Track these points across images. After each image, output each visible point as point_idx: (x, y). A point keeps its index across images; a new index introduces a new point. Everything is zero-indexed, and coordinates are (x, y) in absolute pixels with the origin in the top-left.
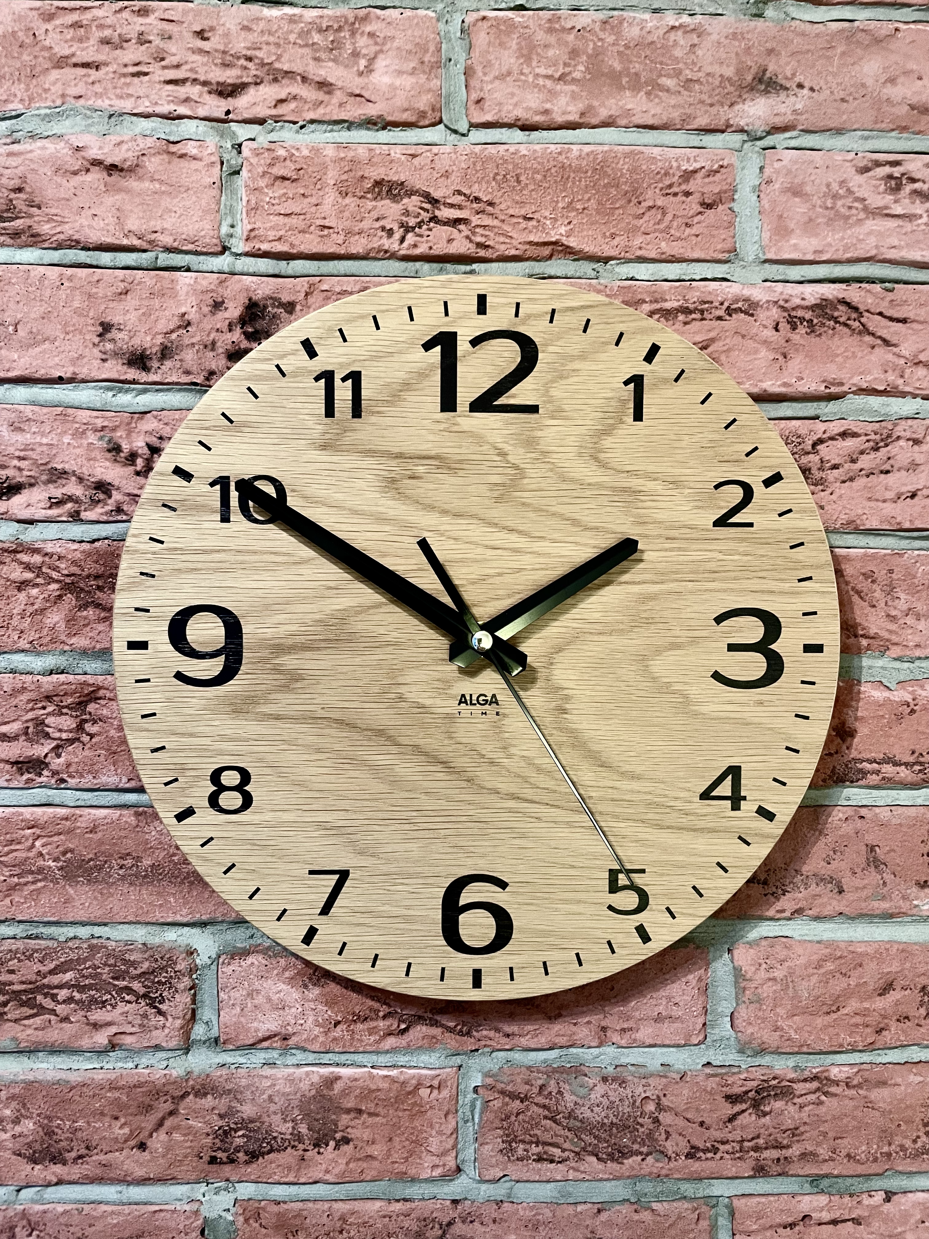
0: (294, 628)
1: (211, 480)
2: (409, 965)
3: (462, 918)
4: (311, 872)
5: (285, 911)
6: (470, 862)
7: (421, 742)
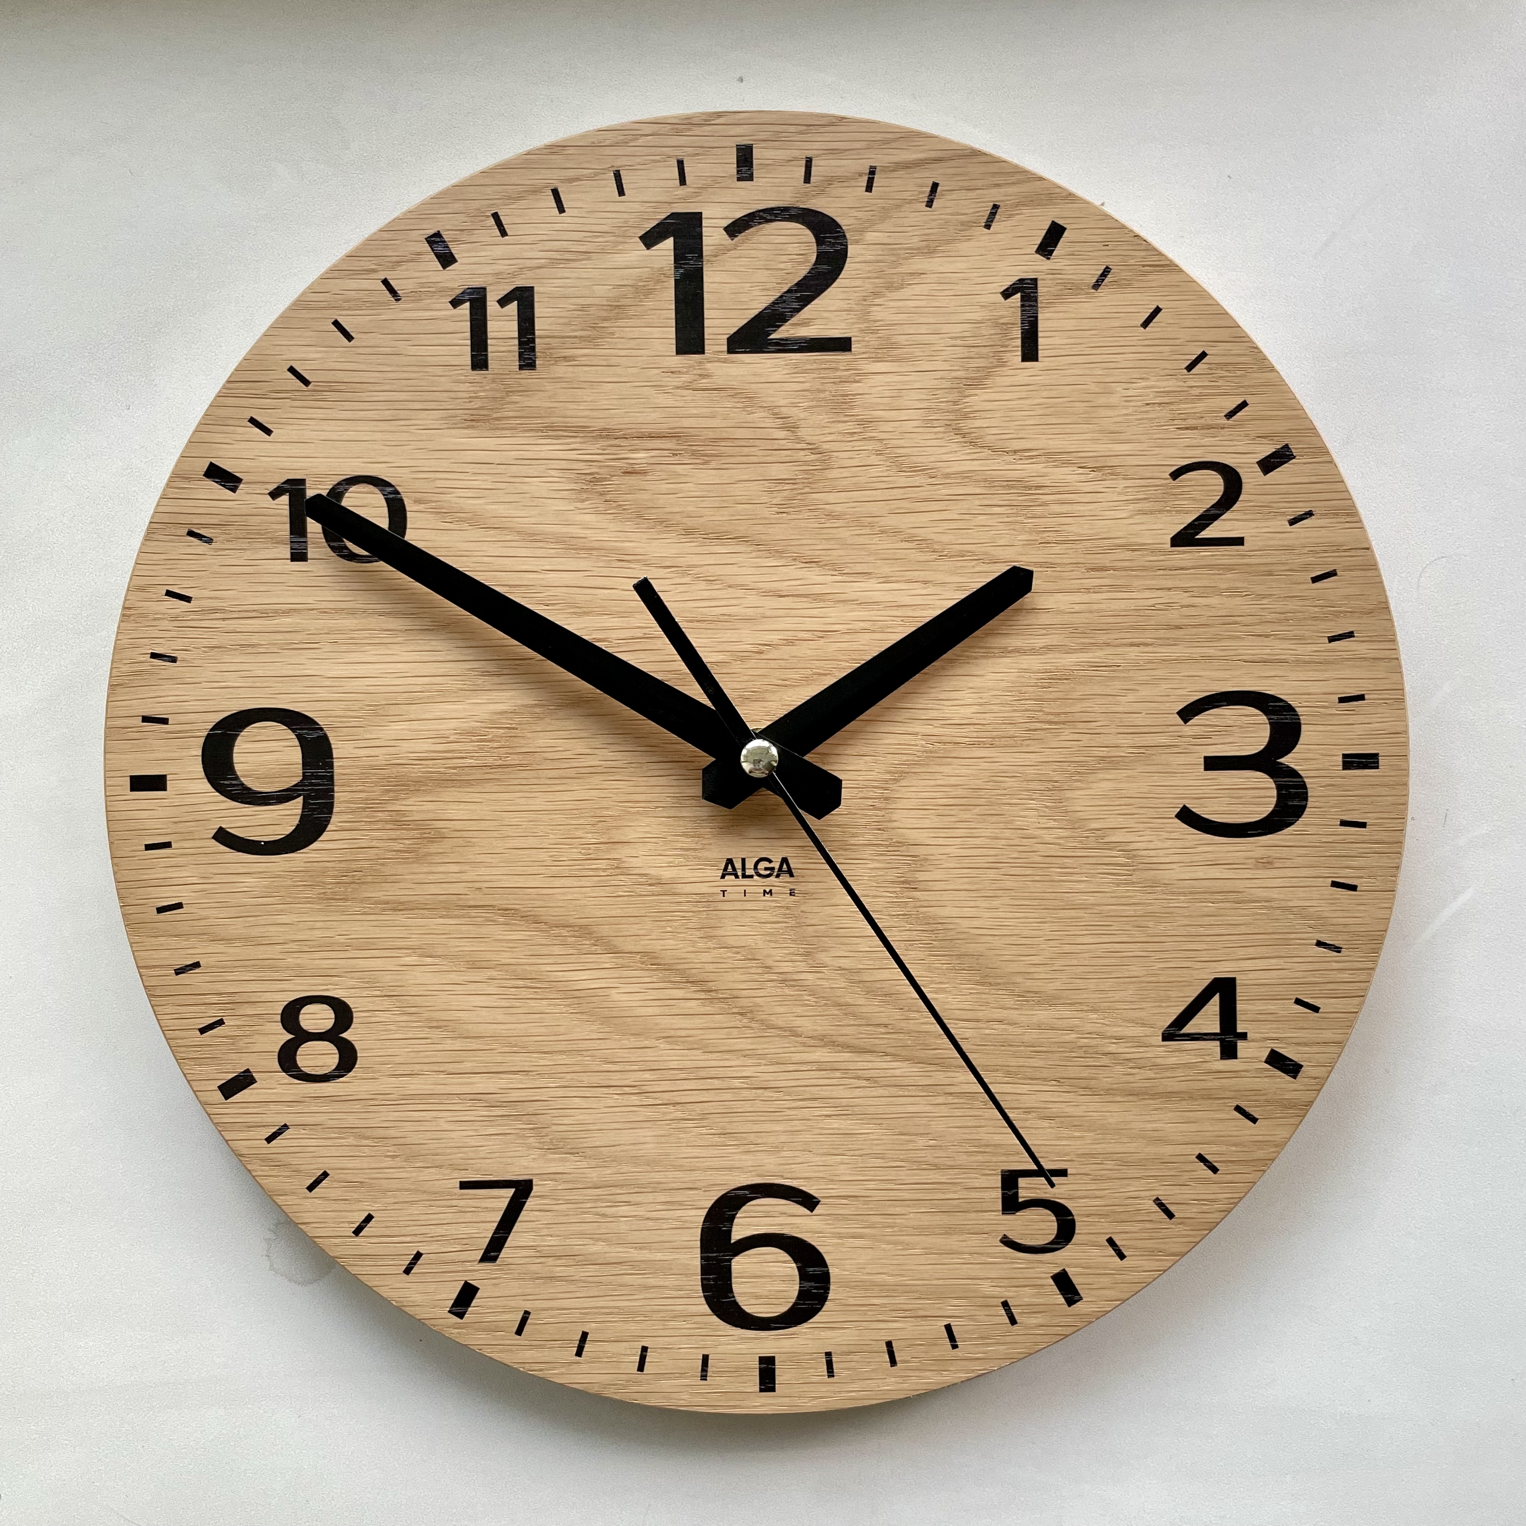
0: (426, 746)
1: (272, 487)
2: (644, 1349)
3: (740, 1264)
4: (464, 1185)
5: (418, 1256)
6: (749, 1161)
7: (657, 946)
